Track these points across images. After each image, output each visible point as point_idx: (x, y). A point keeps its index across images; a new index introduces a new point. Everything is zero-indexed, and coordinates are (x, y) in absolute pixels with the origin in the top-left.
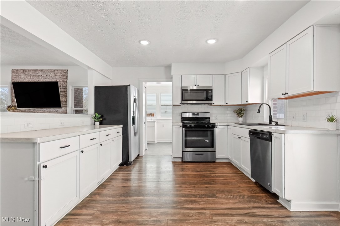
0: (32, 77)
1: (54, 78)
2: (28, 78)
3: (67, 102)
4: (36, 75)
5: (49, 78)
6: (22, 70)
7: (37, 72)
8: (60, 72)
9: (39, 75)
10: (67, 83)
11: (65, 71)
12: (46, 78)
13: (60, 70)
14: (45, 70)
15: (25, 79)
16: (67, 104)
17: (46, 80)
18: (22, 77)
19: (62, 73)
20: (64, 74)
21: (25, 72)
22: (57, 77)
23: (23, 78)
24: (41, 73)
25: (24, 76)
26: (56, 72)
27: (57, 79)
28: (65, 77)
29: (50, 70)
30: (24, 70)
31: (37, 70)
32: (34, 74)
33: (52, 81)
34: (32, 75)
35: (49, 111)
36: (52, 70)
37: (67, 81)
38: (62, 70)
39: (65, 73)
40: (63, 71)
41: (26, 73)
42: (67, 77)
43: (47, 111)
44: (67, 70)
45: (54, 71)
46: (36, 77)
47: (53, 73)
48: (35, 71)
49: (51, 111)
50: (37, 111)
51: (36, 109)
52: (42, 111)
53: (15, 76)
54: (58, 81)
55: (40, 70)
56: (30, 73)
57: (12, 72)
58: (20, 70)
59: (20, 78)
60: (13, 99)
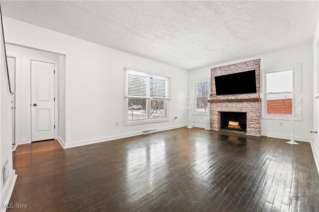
0: (226, 71)
1: (247, 68)
2: (223, 72)
3: (260, 88)
4: (230, 69)
5: (241, 69)
7: (231, 66)
8: (253, 62)
9: (232, 68)
10: (260, 71)
11: (257, 61)
12: (238, 70)
13: (253, 60)
14: (238, 64)
16: (260, 90)
18: (219, 72)
19: (255, 63)
20: (256, 63)
21: (220, 68)
23: (220, 73)
24: (234, 67)
25: (220, 72)
26: (248, 63)
27: (249, 69)
28: (257, 66)
29: (242, 62)
30: (219, 67)
31: (230, 65)
32: (228, 69)
33: (245, 71)
34: (227, 69)
35: (241, 97)
36: (244, 62)
37: (259, 69)
38: (254, 61)
39: (258, 62)
40: (256, 61)
41: (222, 69)
42: (260, 65)
43: (240, 97)
44: (260, 59)
45: (246, 63)
46: (229, 71)
47: (245, 65)
48: (229, 66)
49: (244, 96)
50: (231, 97)
51: (230, 96)
52: (235, 97)
53: (213, 73)
54: (250, 70)
55: (233, 65)
56: (225, 69)
57: (211, 70)
58: (217, 68)
59: (217, 74)
60: (212, 89)
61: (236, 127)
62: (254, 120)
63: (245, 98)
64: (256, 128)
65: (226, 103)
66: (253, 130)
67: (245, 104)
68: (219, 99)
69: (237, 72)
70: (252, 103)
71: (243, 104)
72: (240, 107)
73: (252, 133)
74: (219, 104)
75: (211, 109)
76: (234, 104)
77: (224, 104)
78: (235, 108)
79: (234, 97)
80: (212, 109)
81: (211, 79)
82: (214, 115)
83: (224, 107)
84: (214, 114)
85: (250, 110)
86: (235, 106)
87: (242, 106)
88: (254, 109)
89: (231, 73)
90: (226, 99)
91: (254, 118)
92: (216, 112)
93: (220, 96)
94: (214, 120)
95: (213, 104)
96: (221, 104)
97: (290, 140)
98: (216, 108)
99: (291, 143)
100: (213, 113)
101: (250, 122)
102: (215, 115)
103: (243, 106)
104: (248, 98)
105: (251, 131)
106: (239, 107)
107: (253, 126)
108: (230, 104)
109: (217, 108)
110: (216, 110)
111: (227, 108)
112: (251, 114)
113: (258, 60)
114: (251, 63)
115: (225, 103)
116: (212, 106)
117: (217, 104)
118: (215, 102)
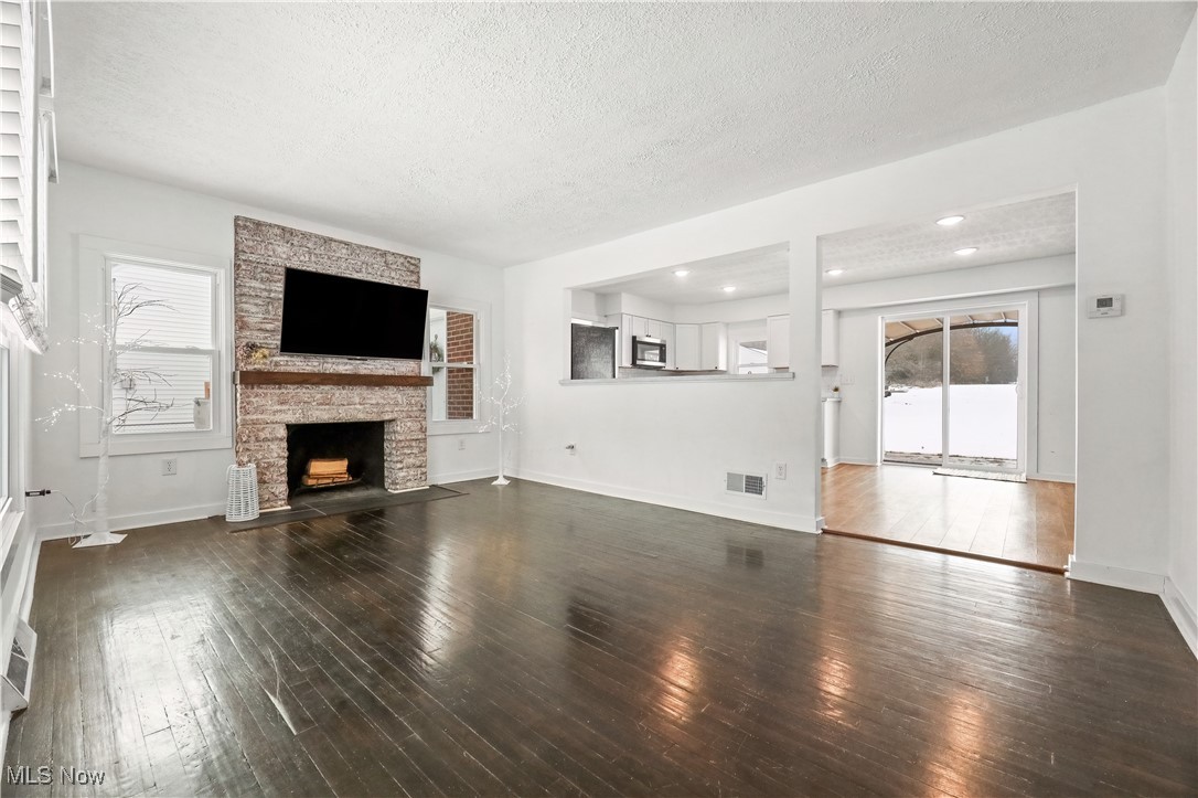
0: (314, 258)
2: (302, 258)
4: (329, 253)
5: (370, 270)
6: (278, 227)
7: (333, 244)
8: (402, 260)
9: (338, 255)
11: (413, 261)
12: (360, 271)
13: (402, 255)
14: (359, 247)
15: (288, 258)
17: (360, 274)
18: (279, 250)
19: (407, 265)
20: (412, 268)
21: (287, 235)
22: (393, 274)
23: (284, 256)
24: (344, 251)
25: (285, 249)
26: (390, 258)
28: (414, 278)
29: (371, 248)
30: (283, 229)
31: (331, 240)
32: (321, 250)
34: (317, 251)
36: (378, 250)
38: (406, 257)
39: (413, 266)
40: (408, 259)
41: (295, 243)
42: (419, 277)
44: (419, 261)
45: (384, 254)
47: (381, 260)
48: (327, 241)
49: (379, 365)
50: (334, 366)
51: (330, 360)
52: (351, 367)
53: (251, 243)
54: (396, 284)
55: (341, 242)
56: (309, 245)
57: (236, 225)
58: (270, 225)
59: (271, 253)
60: (245, 319)
61: (346, 478)
62: (414, 444)
63: (380, 372)
64: (420, 466)
65: (327, 388)
66: (412, 473)
67: (392, 393)
68: (282, 369)
69: (356, 276)
70: (410, 391)
71: (384, 391)
72: (378, 404)
73: (409, 484)
74: (291, 390)
75: (248, 417)
76: (356, 394)
78: (358, 406)
79: (347, 367)
80: (254, 417)
81: (237, 267)
82: (265, 445)
83: (318, 404)
84: (266, 440)
85: (404, 414)
86: (357, 401)
87: (381, 401)
88: (415, 409)
89: (333, 271)
90: (316, 370)
91: (415, 437)
92: (276, 425)
93: (289, 359)
94: (270, 465)
95: (260, 391)
96: (304, 392)
97: (496, 478)
98: (279, 407)
99: (501, 481)
100: (262, 435)
101: (406, 451)
102: (272, 440)
103: (384, 399)
104: (391, 373)
105: (401, 477)
106: (374, 402)
107: (411, 460)
108: (339, 394)
109: (284, 407)
110: (278, 417)
111: (327, 407)
112: (409, 424)
113: (415, 259)
114: (399, 263)
115: (322, 387)
116: (254, 400)
117: (283, 390)
118: (275, 383)
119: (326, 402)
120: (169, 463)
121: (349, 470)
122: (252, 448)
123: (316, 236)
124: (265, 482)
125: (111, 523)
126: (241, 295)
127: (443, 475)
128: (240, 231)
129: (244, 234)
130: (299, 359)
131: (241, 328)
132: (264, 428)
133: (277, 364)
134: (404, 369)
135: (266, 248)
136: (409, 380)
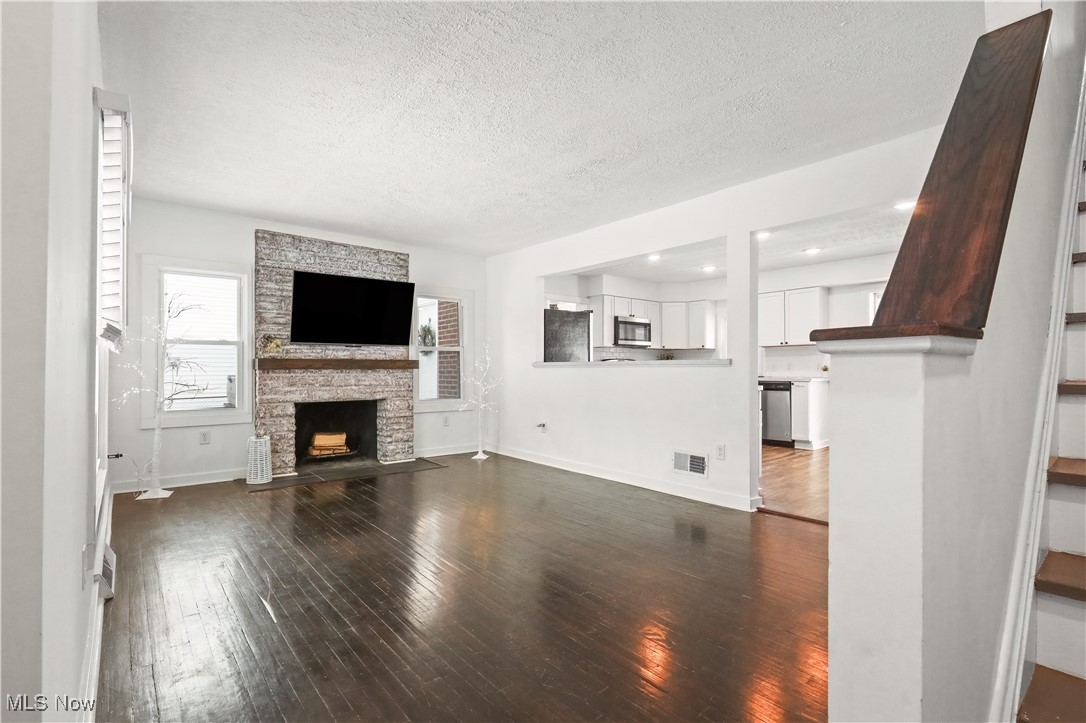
0: (318, 261)
1: (379, 269)
2: (308, 261)
4: (331, 255)
5: (365, 268)
6: (290, 236)
7: (334, 247)
8: (393, 256)
9: (338, 256)
11: (402, 257)
12: (357, 269)
13: (393, 252)
14: (356, 247)
15: (297, 262)
17: (356, 272)
18: (290, 255)
19: (397, 260)
20: (401, 263)
21: (297, 242)
22: (384, 270)
23: (294, 260)
24: (343, 252)
25: (295, 254)
26: (382, 256)
27: (386, 273)
28: (403, 272)
29: (367, 248)
30: (293, 237)
31: (332, 243)
32: (324, 253)
33: (374, 277)
34: (321, 254)
36: (371, 249)
38: (396, 254)
39: (403, 261)
40: (398, 255)
41: (303, 248)
42: (408, 271)
43: (361, 352)
44: (408, 256)
45: (377, 252)
46: (330, 263)
47: (374, 258)
48: (329, 244)
49: (372, 351)
50: (334, 353)
51: (331, 347)
52: (348, 353)
53: (268, 251)
54: (388, 278)
55: (341, 245)
56: (314, 249)
57: (257, 237)
58: (283, 235)
59: (283, 258)
60: (263, 315)
61: (344, 450)
62: (402, 420)
63: (373, 357)
64: (407, 441)
65: (327, 371)
66: (400, 446)
68: (292, 356)
69: (354, 274)
70: (399, 373)
71: (376, 374)
72: (370, 385)
73: (397, 456)
74: (298, 374)
75: (264, 397)
76: (352, 376)
77: (320, 376)
78: (354, 387)
79: (345, 353)
80: (269, 397)
81: (257, 271)
82: (278, 420)
83: (321, 386)
84: (279, 416)
85: (394, 394)
86: (353, 382)
87: (374, 383)
88: (403, 389)
89: (333, 271)
90: (319, 356)
91: (403, 415)
92: (287, 404)
93: (297, 347)
94: (281, 438)
95: (274, 375)
96: (309, 376)
97: (476, 453)
98: (288, 389)
99: (481, 456)
100: (275, 412)
101: (395, 427)
102: (283, 416)
103: (376, 380)
104: (382, 357)
105: (391, 451)
106: (367, 383)
107: (400, 435)
108: (338, 376)
109: (293, 389)
110: (289, 397)
111: (328, 388)
112: (397, 403)
113: (404, 254)
114: (390, 260)
115: (324, 371)
116: (268, 382)
117: (292, 374)
118: (286, 368)
119: (328, 384)
120: (205, 435)
121: (348, 443)
122: (268, 423)
123: (321, 241)
124: (277, 452)
125: (162, 482)
126: (261, 295)
127: (428, 450)
128: (259, 242)
129: (263, 244)
130: (306, 347)
131: (260, 322)
132: (277, 406)
133: (288, 352)
134: (394, 354)
135: (280, 255)
136: (397, 364)
